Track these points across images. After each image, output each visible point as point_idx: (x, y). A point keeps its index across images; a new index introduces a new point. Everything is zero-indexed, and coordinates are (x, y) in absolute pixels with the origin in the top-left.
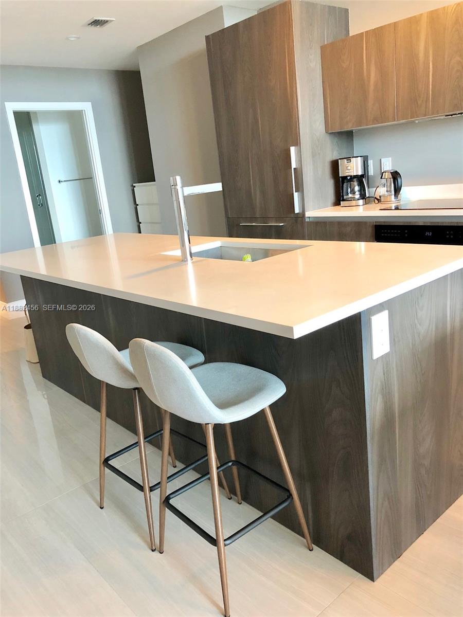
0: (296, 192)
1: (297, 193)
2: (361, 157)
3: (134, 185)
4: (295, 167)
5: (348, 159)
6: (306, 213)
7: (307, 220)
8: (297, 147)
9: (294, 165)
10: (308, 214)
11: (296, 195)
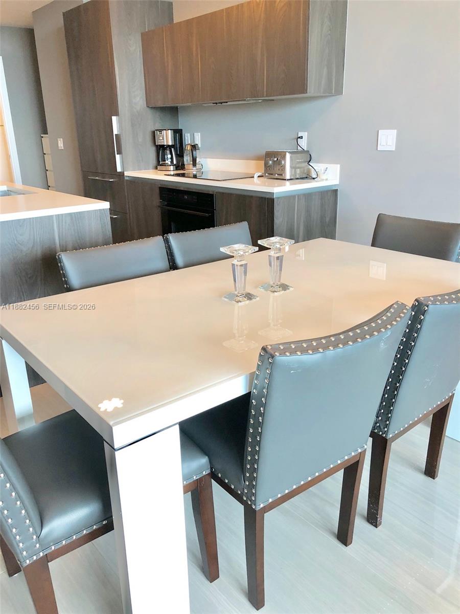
0: (117, 154)
1: (119, 155)
2: (171, 130)
3: (42, 135)
4: (117, 133)
5: (160, 131)
6: (125, 172)
7: (126, 178)
8: (117, 117)
9: (115, 132)
10: (126, 174)
11: (118, 157)
